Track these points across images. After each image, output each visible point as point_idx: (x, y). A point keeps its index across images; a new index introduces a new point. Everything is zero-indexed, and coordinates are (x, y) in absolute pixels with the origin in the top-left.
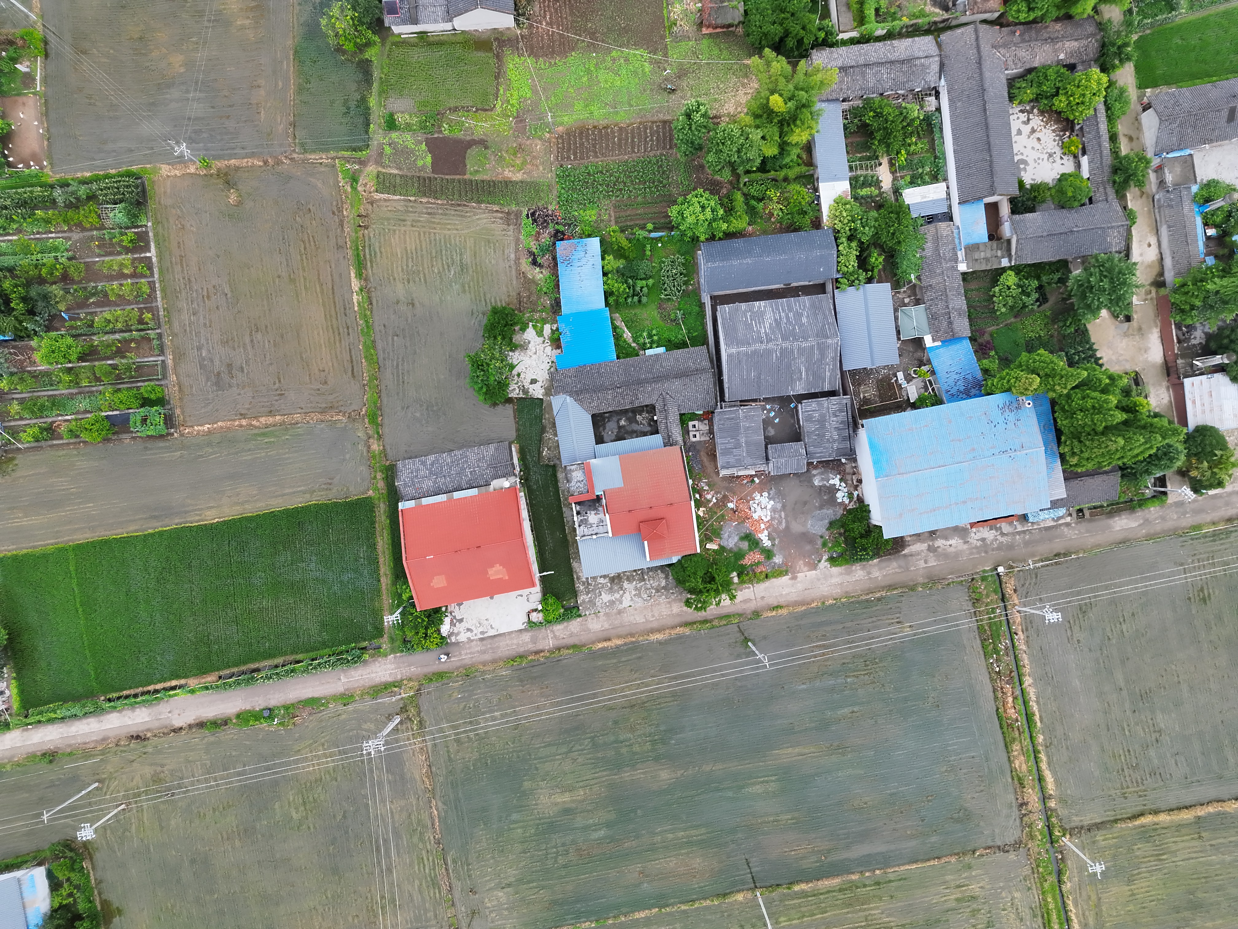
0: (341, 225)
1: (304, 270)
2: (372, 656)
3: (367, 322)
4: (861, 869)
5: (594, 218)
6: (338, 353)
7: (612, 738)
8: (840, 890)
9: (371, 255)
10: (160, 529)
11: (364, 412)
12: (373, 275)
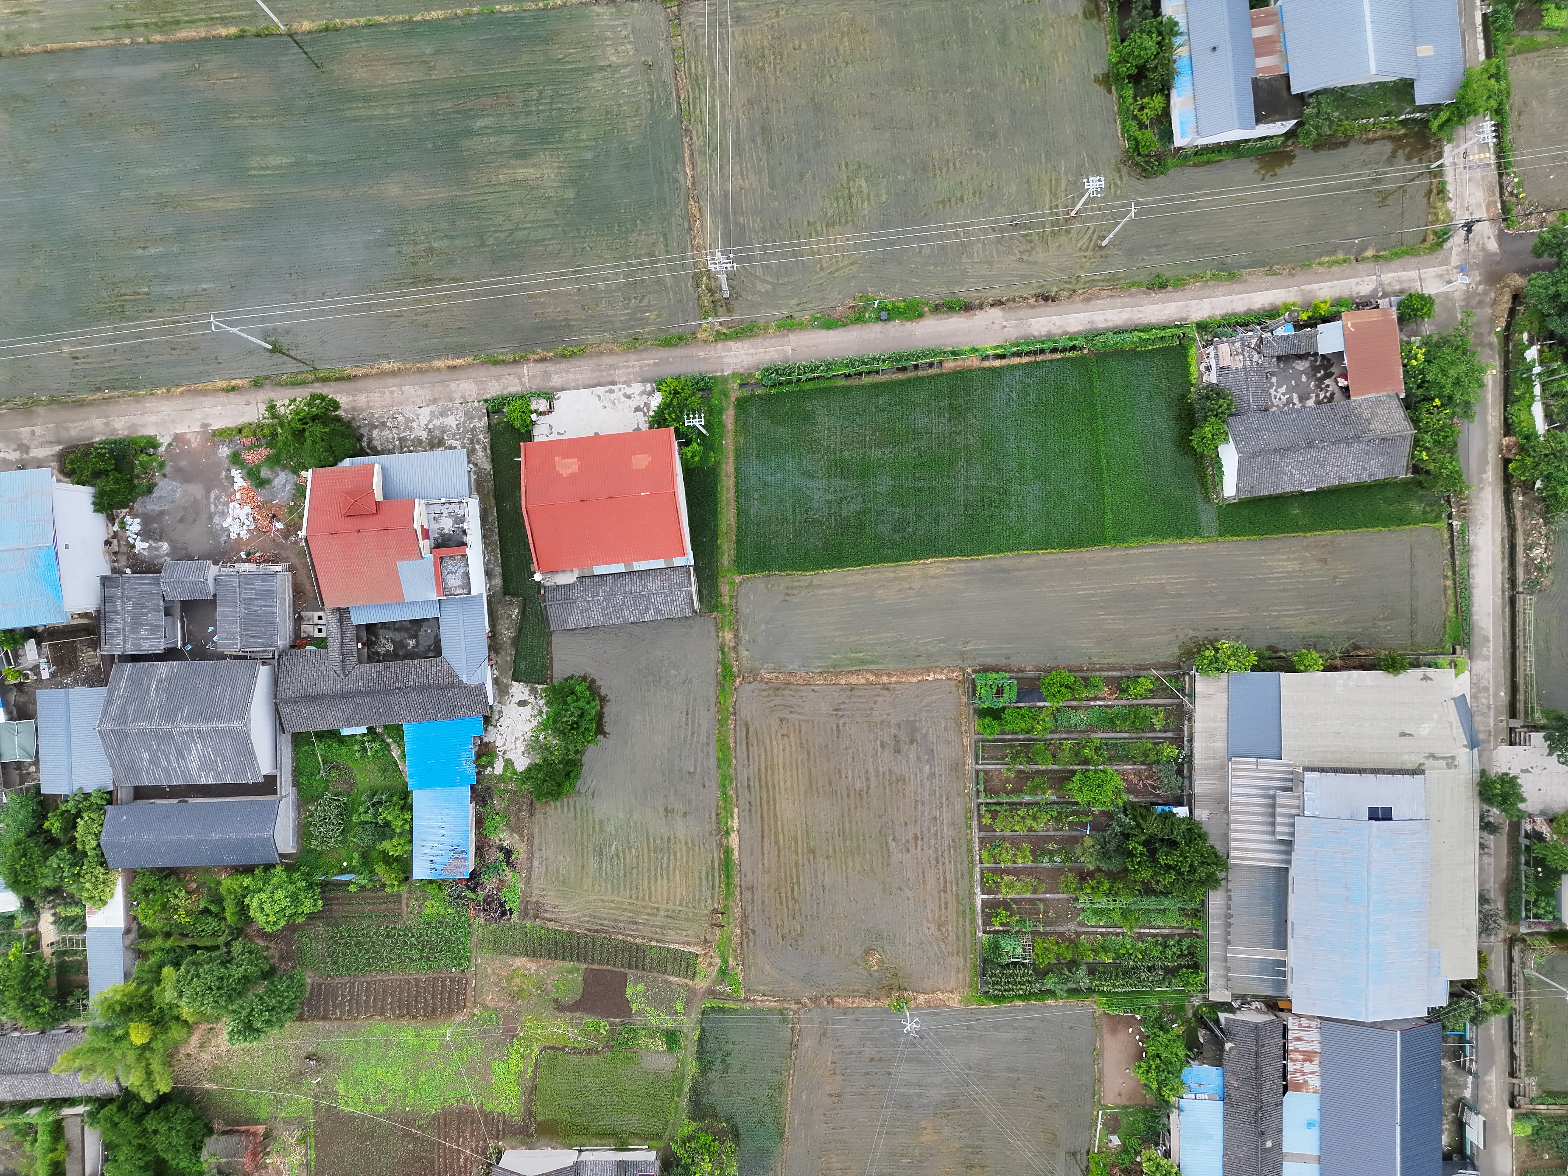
0: (745, 917)
1: (796, 863)
2: (751, 375)
3: (724, 793)
4: (149, 47)
5: (428, 903)
6: (763, 757)
7: (457, 242)
8: (178, 22)
9: (713, 876)
10: (997, 556)
11: (738, 680)
12: (712, 851)
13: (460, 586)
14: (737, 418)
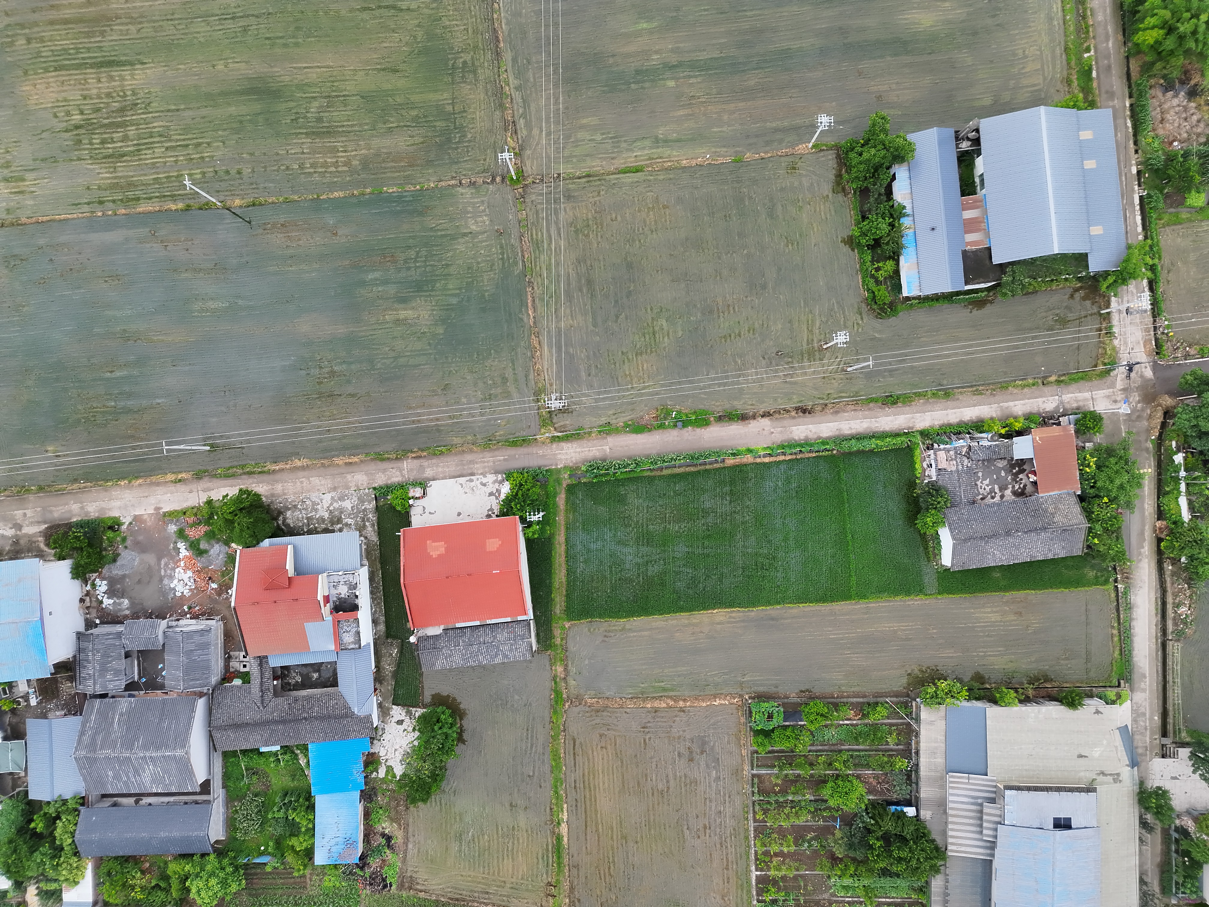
0: (572, 889)
1: (612, 847)
2: (578, 468)
3: (556, 792)
4: (116, 217)
5: (326, 878)
6: (586, 763)
7: (353, 367)
8: (138, 199)
9: (547, 856)
10: (768, 608)
11: (567, 705)
12: (547, 837)
13: (352, 642)
14: (567, 500)
